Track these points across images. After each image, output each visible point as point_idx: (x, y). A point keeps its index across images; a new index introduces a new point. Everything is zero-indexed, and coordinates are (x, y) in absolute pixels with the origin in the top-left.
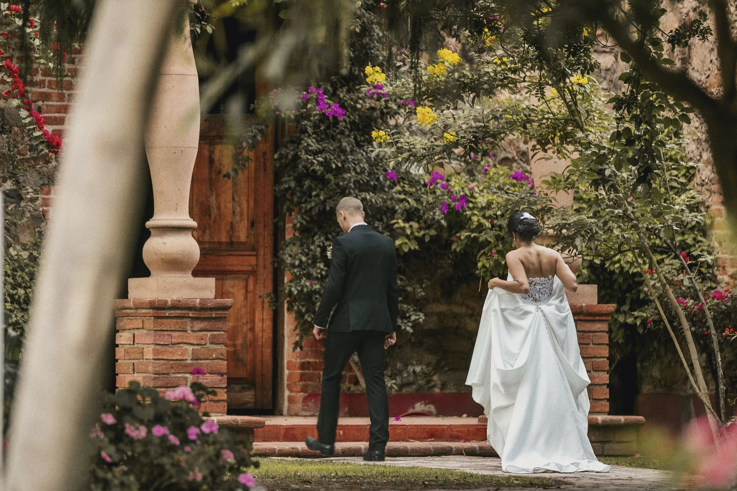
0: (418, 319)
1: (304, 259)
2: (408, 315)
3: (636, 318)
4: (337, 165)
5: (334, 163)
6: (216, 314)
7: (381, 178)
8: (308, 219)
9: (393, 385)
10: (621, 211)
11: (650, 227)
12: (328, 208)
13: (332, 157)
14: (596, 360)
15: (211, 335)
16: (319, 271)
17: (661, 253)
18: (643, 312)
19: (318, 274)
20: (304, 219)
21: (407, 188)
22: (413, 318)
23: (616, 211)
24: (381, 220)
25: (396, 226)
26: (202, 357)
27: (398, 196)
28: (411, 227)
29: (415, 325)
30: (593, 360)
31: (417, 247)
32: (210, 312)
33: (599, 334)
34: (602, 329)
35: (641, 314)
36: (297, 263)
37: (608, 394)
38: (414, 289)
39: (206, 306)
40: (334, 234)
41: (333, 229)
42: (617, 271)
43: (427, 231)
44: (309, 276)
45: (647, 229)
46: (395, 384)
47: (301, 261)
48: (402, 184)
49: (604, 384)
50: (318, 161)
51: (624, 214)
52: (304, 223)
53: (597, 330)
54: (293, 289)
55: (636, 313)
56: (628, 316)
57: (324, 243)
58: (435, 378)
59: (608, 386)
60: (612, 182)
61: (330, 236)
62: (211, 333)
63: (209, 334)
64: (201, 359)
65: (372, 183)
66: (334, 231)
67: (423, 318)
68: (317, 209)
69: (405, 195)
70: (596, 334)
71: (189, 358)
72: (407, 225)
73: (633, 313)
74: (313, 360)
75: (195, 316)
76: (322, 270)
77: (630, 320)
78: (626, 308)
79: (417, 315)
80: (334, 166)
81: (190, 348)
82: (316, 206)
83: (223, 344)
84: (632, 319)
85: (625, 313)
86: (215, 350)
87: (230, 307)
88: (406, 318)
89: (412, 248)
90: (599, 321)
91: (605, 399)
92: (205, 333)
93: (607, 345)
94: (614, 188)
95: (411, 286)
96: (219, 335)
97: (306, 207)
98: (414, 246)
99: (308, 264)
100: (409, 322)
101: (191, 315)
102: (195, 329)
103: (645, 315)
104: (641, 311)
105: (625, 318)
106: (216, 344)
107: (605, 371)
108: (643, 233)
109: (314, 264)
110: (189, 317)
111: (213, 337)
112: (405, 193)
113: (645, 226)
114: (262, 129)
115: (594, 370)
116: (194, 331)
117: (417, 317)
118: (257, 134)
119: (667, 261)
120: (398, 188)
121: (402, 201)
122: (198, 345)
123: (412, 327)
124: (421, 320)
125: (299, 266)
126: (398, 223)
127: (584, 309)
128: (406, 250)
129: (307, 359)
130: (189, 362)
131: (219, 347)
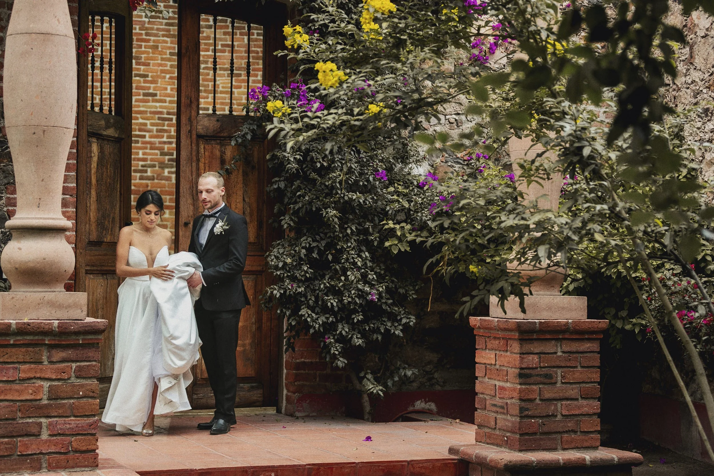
0: (409, 322)
1: (289, 260)
2: (399, 318)
3: (634, 325)
4: (322, 165)
5: (320, 162)
6: (83, 340)
7: (371, 179)
8: (296, 220)
9: (380, 392)
10: (605, 207)
11: (649, 230)
12: (314, 209)
13: (319, 157)
14: (584, 385)
15: (77, 367)
16: (303, 273)
17: (661, 258)
18: (643, 319)
19: (302, 276)
20: (292, 220)
21: (401, 189)
22: (404, 321)
23: (598, 207)
24: (372, 221)
25: (386, 227)
26: (62, 395)
27: (390, 197)
28: (402, 228)
29: (406, 328)
30: (581, 385)
31: (408, 249)
32: (74, 337)
33: (588, 355)
34: (592, 349)
35: (640, 321)
36: (281, 265)
37: (599, 425)
38: (406, 291)
39: (67, 330)
40: (322, 235)
41: (321, 230)
42: (614, 277)
43: (419, 232)
44: (293, 279)
45: (645, 232)
46: (381, 390)
47: (285, 264)
48: (396, 185)
49: (594, 414)
50: (295, 158)
51: (612, 212)
52: (292, 224)
53: (586, 350)
54: (275, 292)
55: (634, 320)
56: (626, 322)
57: (310, 244)
58: (436, 375)
59: (599, 415)
60: (593, 166)
61: (318, 237)
62: (78, 364)
63: (74, 365)
64: (63, 399)
65: (361, 183)
66: (322, 233)
67: (414, 321)
68: (304, 210)
69: (398, 196)
70: (585, 355)
71: (45, 397)
72: (398, 226)
73: (631, 320)
74: (310, 361)
75: (53, 342)
76: (306, 272)
77: (628, 327)
78: (624, 314)
79: (408, 318)
80: (319, 165)
81: (46, 385)
82: (303, 206)
83: (95, 377)
84: (630, 326)
85: (623, 319)
86: (82, 386)
87: (103, 331)
88: (397, 321)
89: (403, 250)
90: (589, 340)
91: (596, 431)
92: (69, 364)
93: (598, 367)
94: (596, 175)
95: (403, 288)
96: (88, 366)
97: (294, 208)
98: (404, 247)
99: (293, 266)
100: (400, 325)
101: (47, 342)
102: (54, 360)
103: (644, 322)
104: (640, 318)
105: (624, 324)
106: (84, 378)
107: (595, 398)
108: (640, 239)
109: (299, 266)
110: (46, 345)
111: (79, 369)
112: (399, 194)
113: (642, 228)
114: (254, 129)
115: (582, 398)
116: (51, 362)
117: (408, 321)
118: (247, 133)
119: (667, 266)
120: (391, 189)
121: (393, 201)
122: (59, 380)
123: (401, 330)
124: (411, 324)
125: (283, 268)
126: (388, 224)
127: (570, 326)
128: (395, 252)
129: (303, 360)
130: (46, 402)
131: (89, 382)
